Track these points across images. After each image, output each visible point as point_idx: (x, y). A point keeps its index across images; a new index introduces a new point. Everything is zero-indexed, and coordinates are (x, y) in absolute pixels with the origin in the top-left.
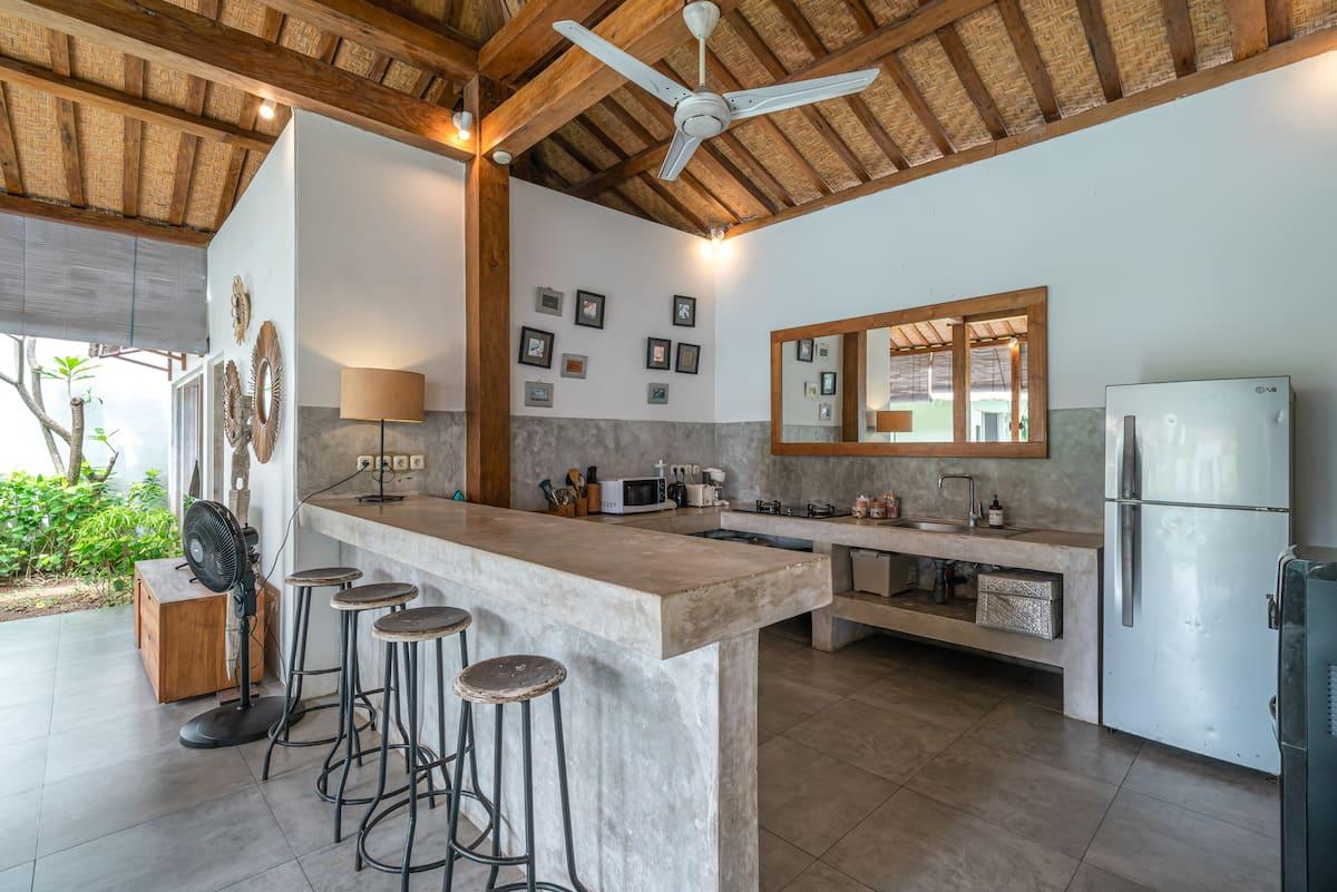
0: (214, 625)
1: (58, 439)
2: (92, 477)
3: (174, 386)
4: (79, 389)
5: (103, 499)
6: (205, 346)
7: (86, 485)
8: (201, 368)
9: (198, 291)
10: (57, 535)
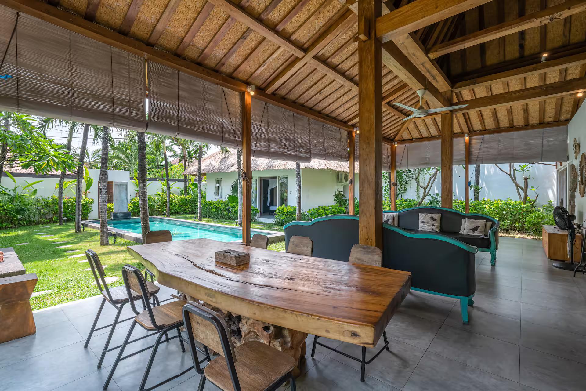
0: (564, 242)
1: (520, 190)
2: (530, 202)
3: (558, 171)
4: (526, 174)
5: (534, 209)
6: (567, 159)
7: (528, 204)
8: (566, 165)
9: (564, 141)
10: (520, 219)
